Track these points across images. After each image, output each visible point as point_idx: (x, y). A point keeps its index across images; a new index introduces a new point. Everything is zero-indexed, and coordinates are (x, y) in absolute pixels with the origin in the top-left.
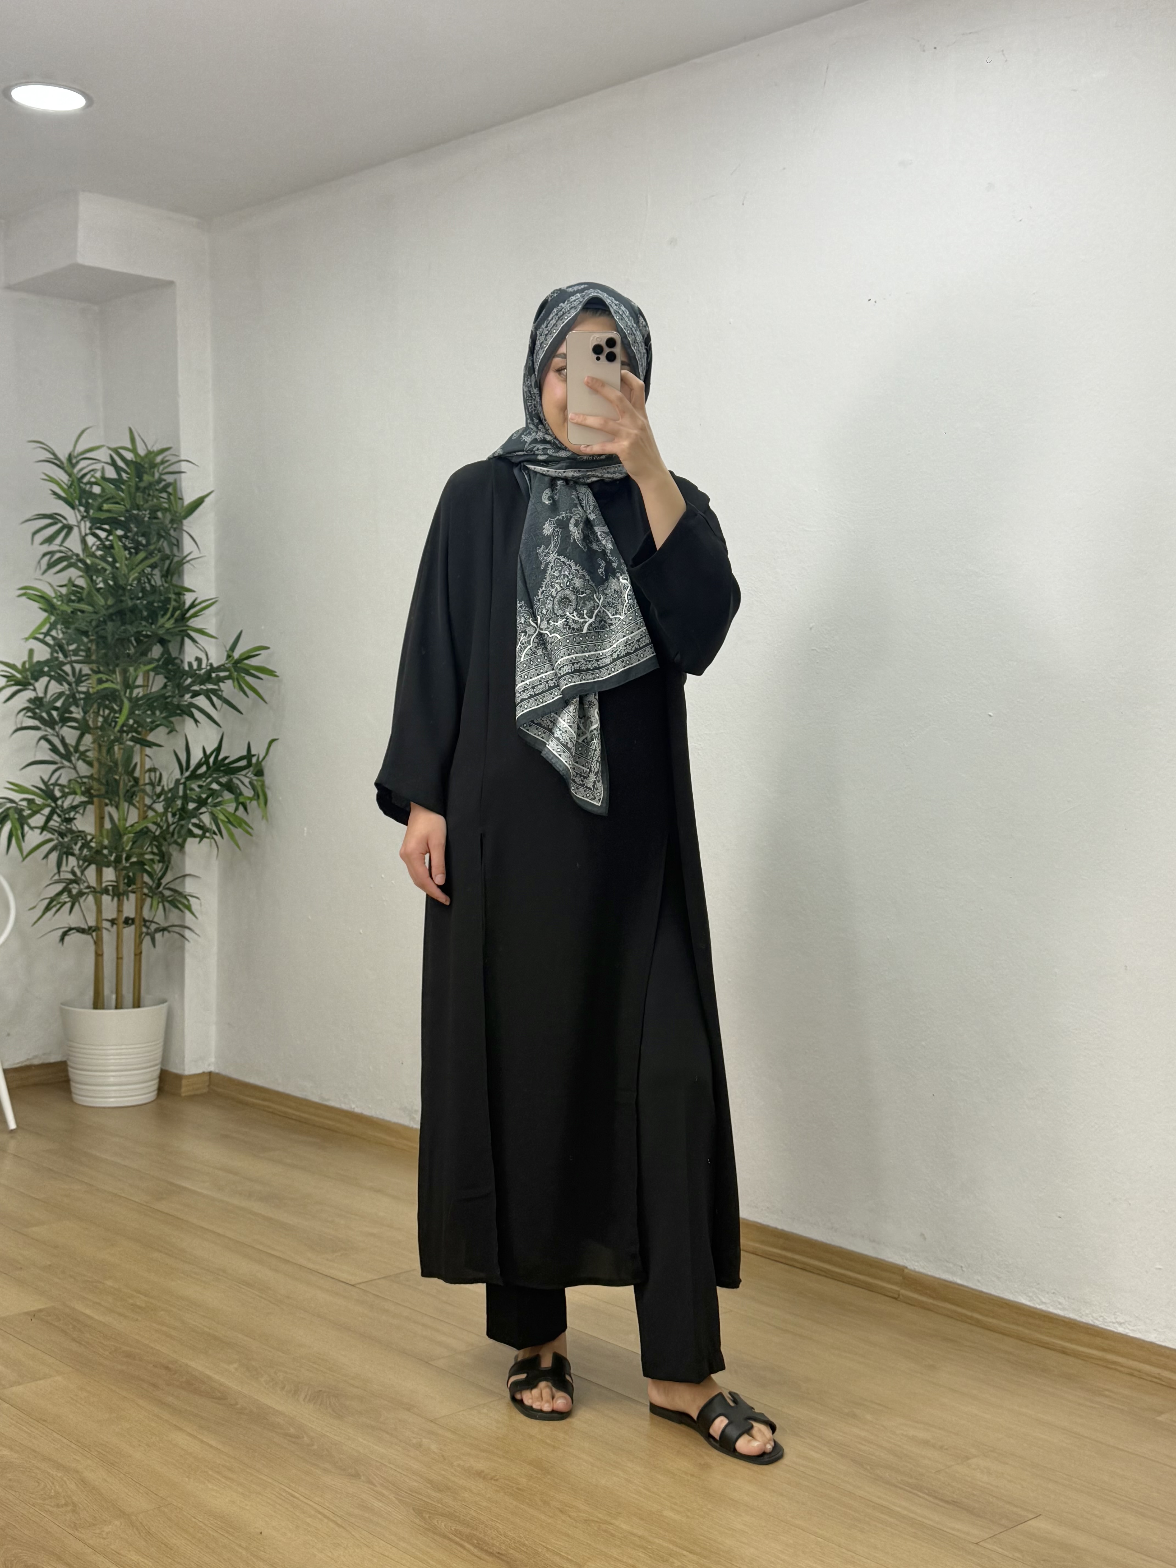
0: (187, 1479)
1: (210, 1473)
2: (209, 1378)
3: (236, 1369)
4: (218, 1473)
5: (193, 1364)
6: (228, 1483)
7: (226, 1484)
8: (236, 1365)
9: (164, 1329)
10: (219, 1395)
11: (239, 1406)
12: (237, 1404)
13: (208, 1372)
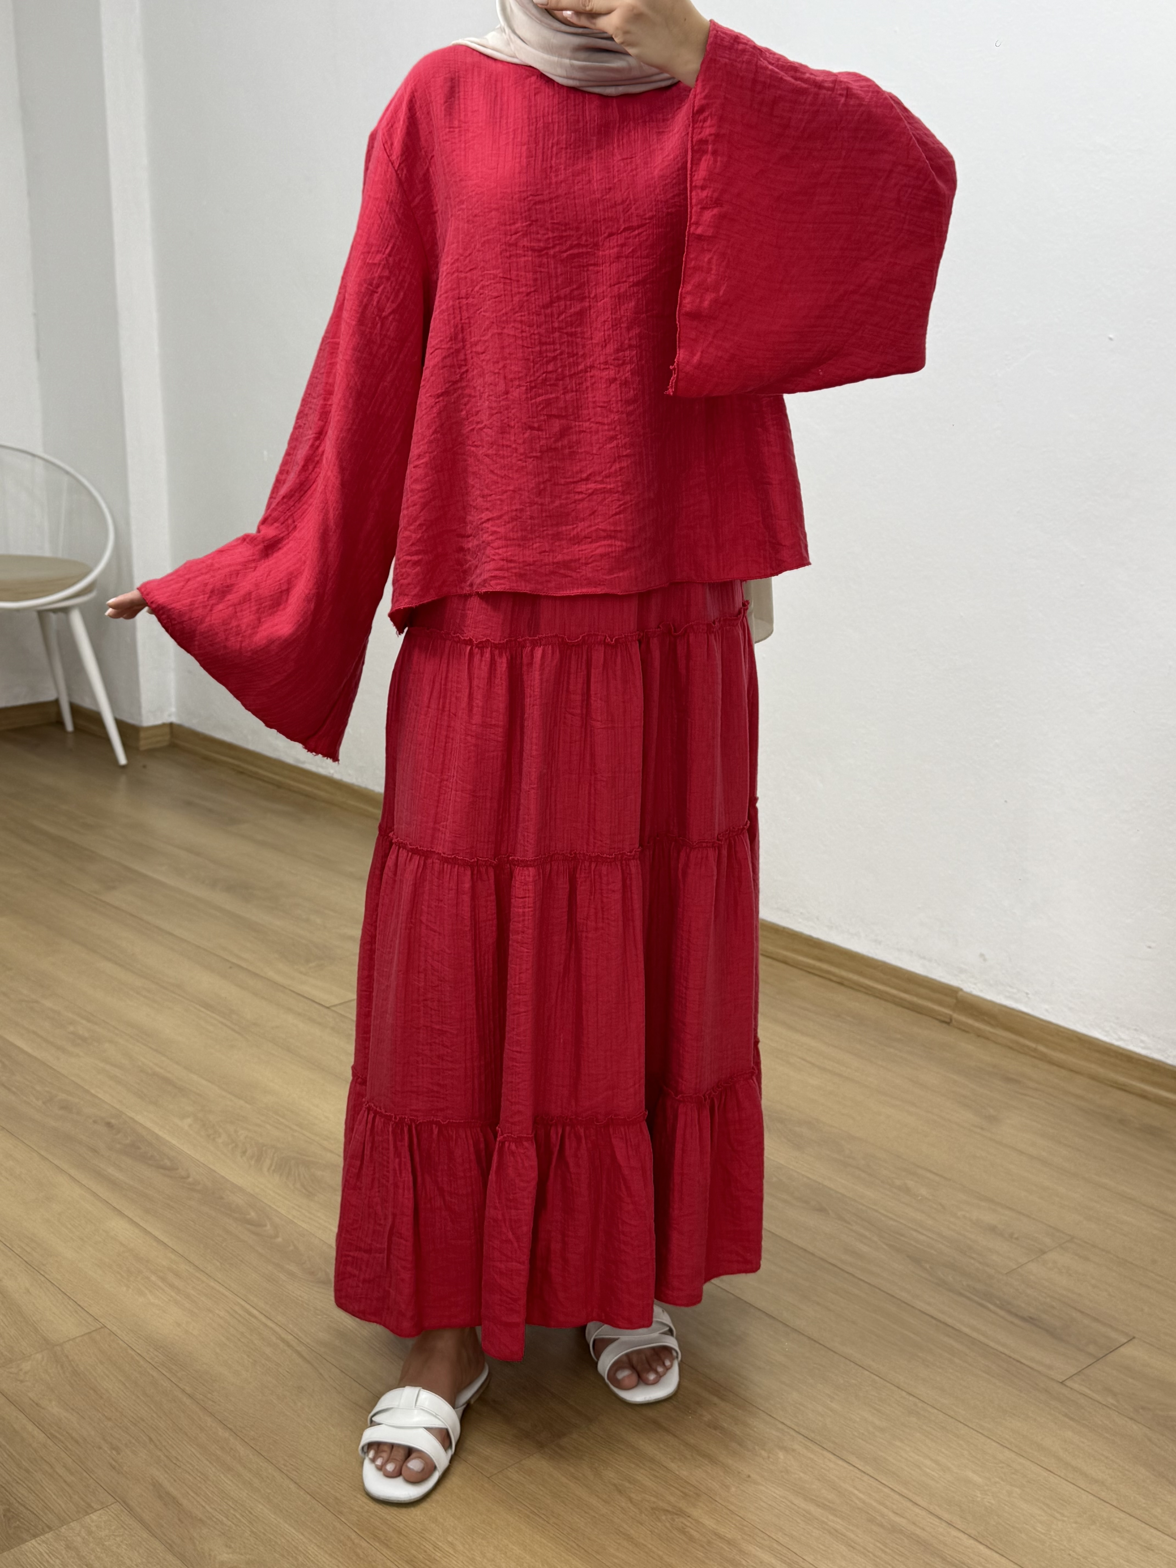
0: (124, 1289)
1: (153, 1278)
2: (157, 1137)
3: (190, 1126)
4: (163, 1279)
5: (139, 1118)
6: (173, 1294)
7: (171, 1296)
8: (189, 1120)
9: (108, 1067)
10: (168, 1163)
11: (190, 1180)
12: (188, 1177)
13: (156, 1130)
